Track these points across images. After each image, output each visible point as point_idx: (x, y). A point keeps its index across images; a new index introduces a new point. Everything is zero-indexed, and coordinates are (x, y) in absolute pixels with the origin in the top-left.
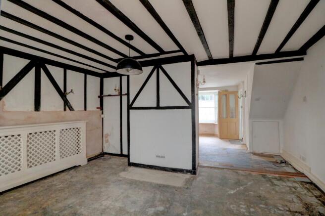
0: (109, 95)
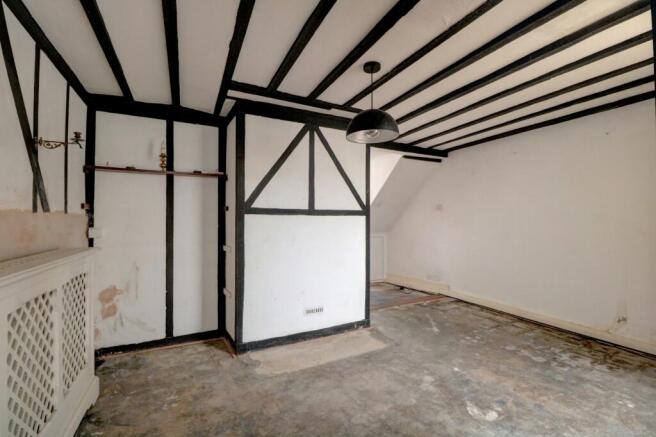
0: (129, 169)
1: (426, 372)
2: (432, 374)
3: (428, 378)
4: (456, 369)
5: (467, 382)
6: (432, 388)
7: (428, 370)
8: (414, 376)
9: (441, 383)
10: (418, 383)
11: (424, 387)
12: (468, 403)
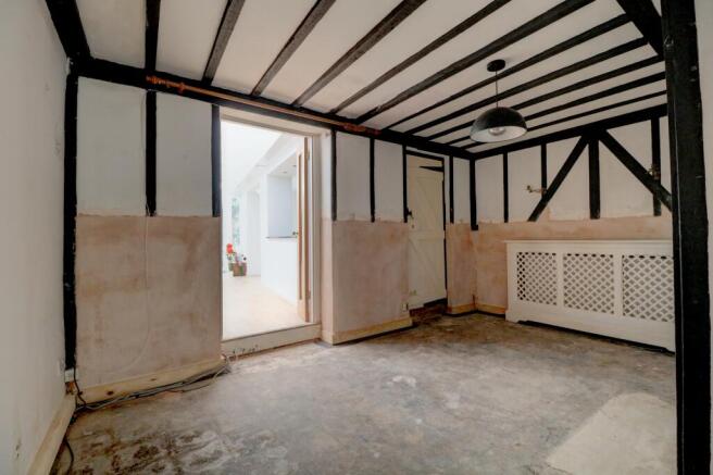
1: (457, 414)
2: (450, 412)
3: (453, 405)
4: (419, 421)
5: (410, 404)
6: (448, 395)
7: (456, 417)
8: (472, 408)
9: (438, 402)
10: (463, 399)
11: (456, 396)
12: (414, 385)
